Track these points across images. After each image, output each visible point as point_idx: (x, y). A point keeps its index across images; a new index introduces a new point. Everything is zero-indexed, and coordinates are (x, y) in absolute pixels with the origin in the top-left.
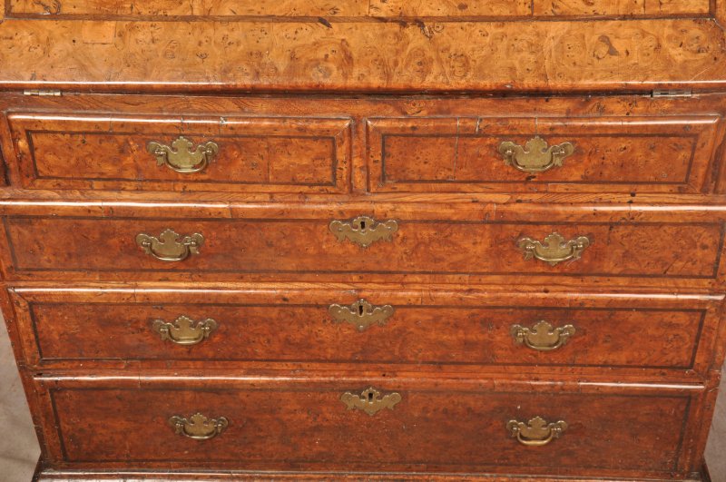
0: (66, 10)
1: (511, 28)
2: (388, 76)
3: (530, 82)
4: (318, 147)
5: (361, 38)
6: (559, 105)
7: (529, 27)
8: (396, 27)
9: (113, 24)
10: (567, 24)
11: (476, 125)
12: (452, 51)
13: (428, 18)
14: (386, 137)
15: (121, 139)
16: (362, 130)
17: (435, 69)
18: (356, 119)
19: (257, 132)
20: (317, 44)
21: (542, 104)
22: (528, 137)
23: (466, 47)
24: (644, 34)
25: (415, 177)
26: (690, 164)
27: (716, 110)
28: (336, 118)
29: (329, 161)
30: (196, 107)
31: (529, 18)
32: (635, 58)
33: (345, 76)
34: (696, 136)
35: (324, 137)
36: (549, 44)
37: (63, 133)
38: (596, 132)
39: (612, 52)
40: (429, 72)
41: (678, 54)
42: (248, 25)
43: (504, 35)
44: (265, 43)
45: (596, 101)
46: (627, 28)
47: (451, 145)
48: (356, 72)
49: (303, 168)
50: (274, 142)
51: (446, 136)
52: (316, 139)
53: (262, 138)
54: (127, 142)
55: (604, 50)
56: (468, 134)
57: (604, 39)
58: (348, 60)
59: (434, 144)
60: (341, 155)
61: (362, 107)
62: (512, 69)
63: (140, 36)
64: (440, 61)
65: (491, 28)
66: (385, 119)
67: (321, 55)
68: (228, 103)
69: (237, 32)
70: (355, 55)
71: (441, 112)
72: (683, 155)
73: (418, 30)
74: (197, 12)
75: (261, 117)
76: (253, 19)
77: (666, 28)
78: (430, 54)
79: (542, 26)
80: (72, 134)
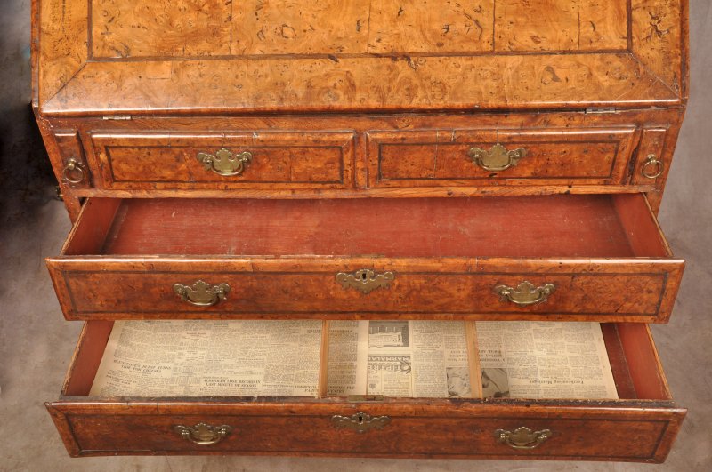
0: (135, 53)
1: (477, 61)
2: (383, 99)
3: (493, 102)
4: (329, 155)
5: (362, 70)
6: (515, 120)
7: (492, 60)
8: (389, 61)
9: (169, 63)
10: (521, 57)
11: (452, 136)
12: (433, 79)
13: (415, 54)
14: (382, 146)
15: (177, 151)
16: (363, 140)
17: (420, 93)
18: (359, 133)
19: (282, 143)
20: (327, 75)
21: (503, 120)
22: (491, 144)
23: (443, 76)
24: (579, 65)
25: (404, 175)
26: (614, 163)
27: (633, 122)
28: (343, 132)
29: (338, 165)
30: (234, 125)
31: (492, 53)
32: (573, 83)
33: (350, 100)
34: (618, 142)
35: (334, 146)
36: (507, 73)
37: (133, 148)
38: (544, 140)
39: (555, 79)
40: (415, 95)
41: (605, 81)
42: (274, 61)
43: (472, 67)
44: (287, 75)
45: (543, 116)
46: (567, 61)
47: (432, 151)
48: (358, 96)
49: (318, 171)
50: (294, 151)
51: (429, 144)
52: (327, 148)
53: (286, 148)
54: (182, 153)
55: (549, 77)
56: (445, 143)
57: (549, 69)
58: (352, 87)
59: (419, 151)
60: (347, 160)
61: (363, 123)
62: (480, 93)
63: (191, 72)
64: (423, 87)
65: (463, 61)
66: (381, 133)
67: (331, 84)
68: (259, 122)
69: (265, 67)
70: (357, 84)
71: (424, 126)
72: (609, 156)
73: (406, 63)
74: (234, 52)
75: (285, 132)
76: (278, 57)
77: (595, 61)
78: (415, 81)
79: (502, 59)
80: (140, 148)
